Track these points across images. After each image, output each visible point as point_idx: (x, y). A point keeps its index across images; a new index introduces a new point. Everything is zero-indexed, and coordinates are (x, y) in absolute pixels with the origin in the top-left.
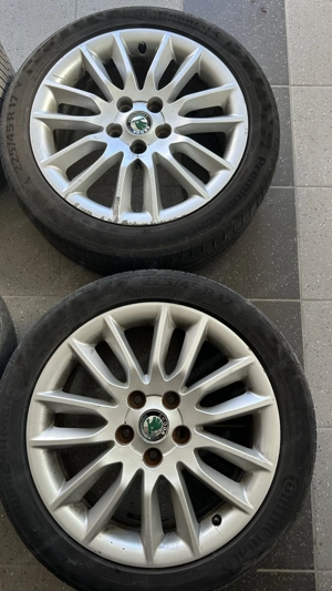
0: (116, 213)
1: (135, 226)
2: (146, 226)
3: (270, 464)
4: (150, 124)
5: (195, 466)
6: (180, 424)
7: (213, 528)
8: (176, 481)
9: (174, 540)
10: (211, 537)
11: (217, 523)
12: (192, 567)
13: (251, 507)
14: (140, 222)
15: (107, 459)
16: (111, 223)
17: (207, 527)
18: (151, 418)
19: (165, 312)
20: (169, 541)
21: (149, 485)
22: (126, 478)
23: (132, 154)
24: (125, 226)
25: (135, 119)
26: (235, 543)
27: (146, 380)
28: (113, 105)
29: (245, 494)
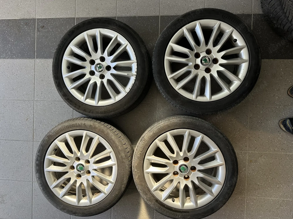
0: (133, 75)
1: (137, 69)
2: (137, 65)
3: (218, 23)
4: (100, 64)
5: (218, 47)
6: (205, 52)
7: (237, 42)
8: (223, 53)
9: (241, 54)
10: (240, 42)
11: (236, 40)
12: (249, 48)
13: (231, 29)
14: (136, 67)
15: (216, 75)
16: (136, 77)
17: (237, 44)
18: (203, 62)
19: (168, 58)
20: (241, 56)
21: (224, 62)
22: (222, 69)
23: (111, 70)
24: (137, 72)
25: (98, 69)
26: (242, 34)
27: (191, 64)
28: (92, 77)
29: (227, 31)
